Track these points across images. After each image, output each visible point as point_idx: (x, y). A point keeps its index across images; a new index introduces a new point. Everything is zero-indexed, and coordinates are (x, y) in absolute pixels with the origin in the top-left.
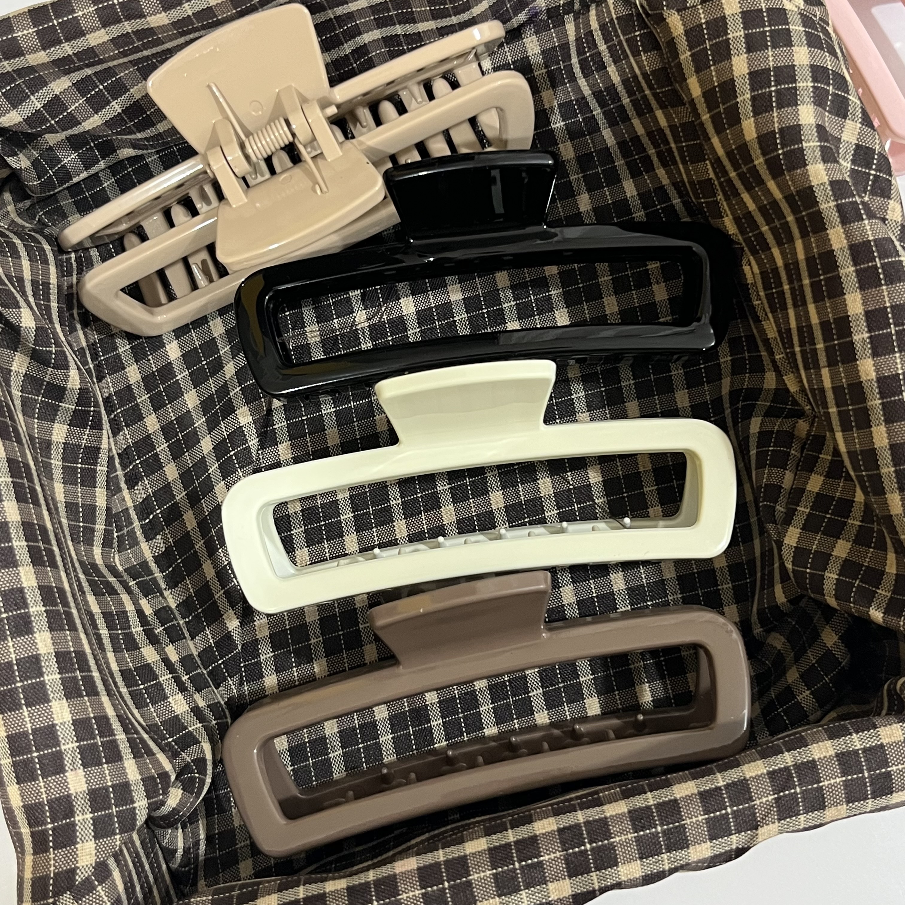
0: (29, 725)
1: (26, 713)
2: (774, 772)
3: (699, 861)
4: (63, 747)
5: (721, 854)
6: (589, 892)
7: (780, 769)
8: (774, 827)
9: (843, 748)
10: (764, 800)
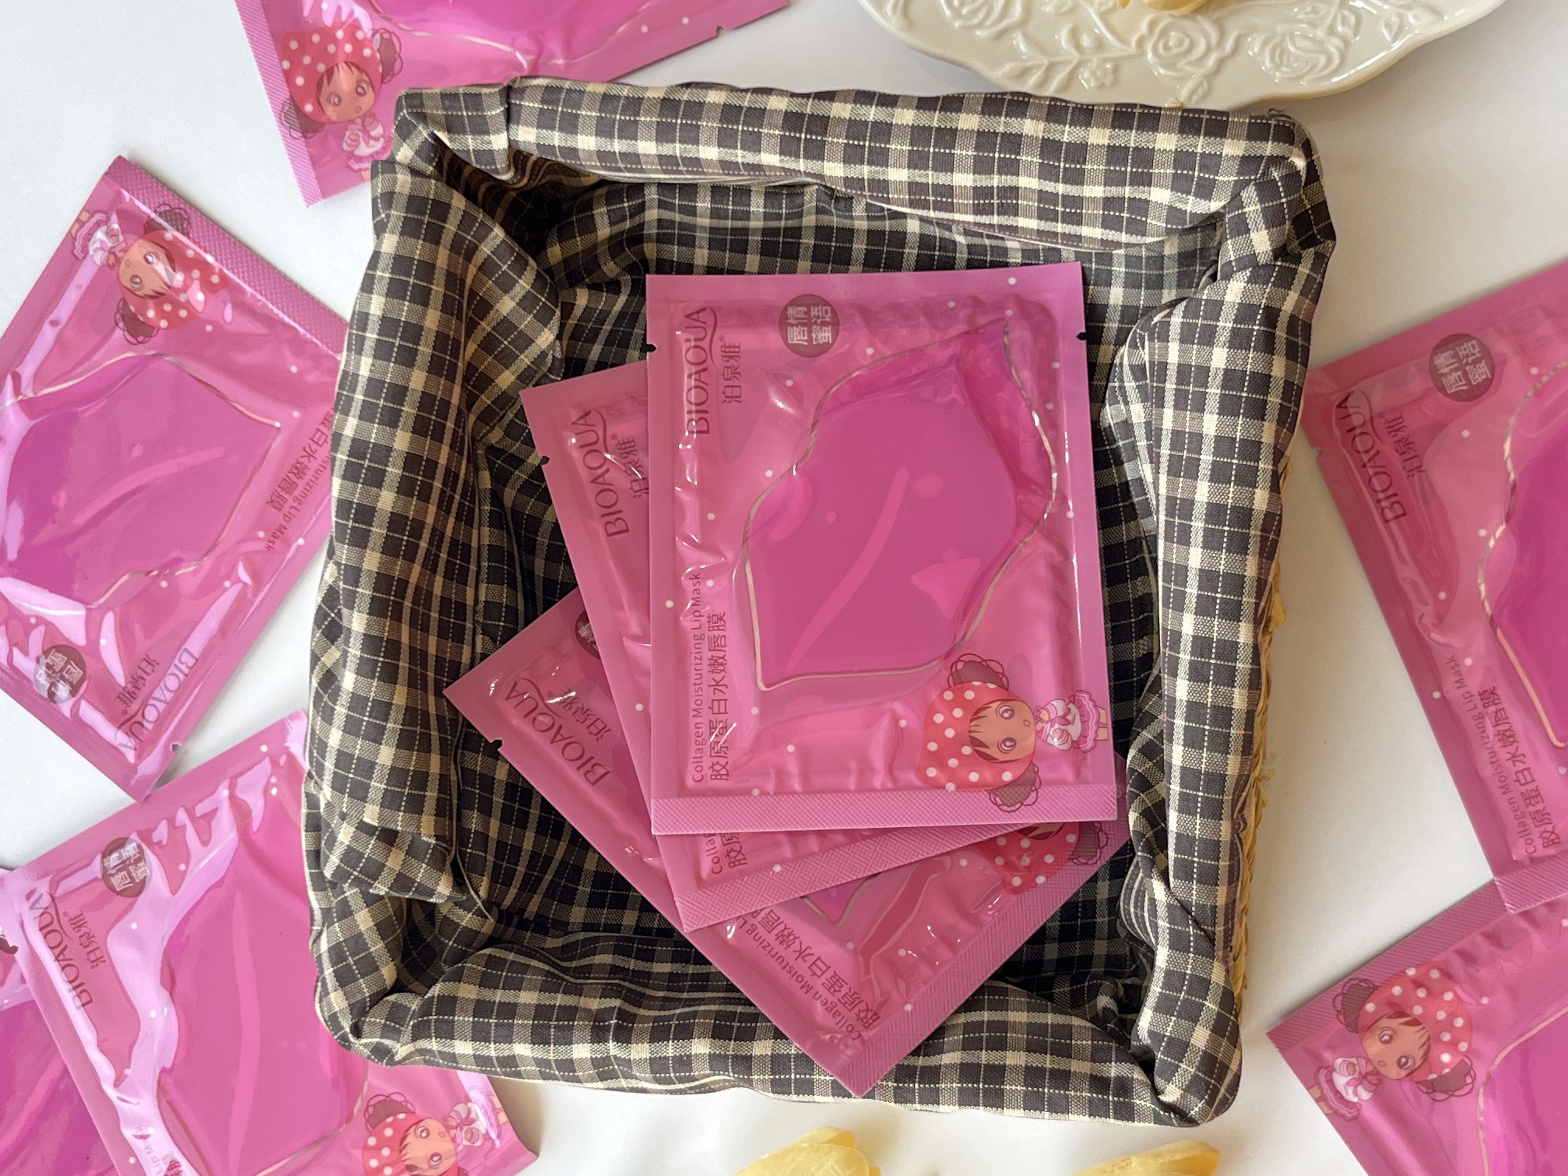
0: (1240, 422)
1: (1238, 434)
2: (631, 139)
3: (721, 90)
4: (1219, 391)
5: (702, 88)
6: (819, 99)
7: (626, 139)
8: (649, 94)
9: (570, 137)
10: (648, 119)
